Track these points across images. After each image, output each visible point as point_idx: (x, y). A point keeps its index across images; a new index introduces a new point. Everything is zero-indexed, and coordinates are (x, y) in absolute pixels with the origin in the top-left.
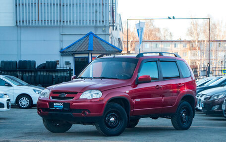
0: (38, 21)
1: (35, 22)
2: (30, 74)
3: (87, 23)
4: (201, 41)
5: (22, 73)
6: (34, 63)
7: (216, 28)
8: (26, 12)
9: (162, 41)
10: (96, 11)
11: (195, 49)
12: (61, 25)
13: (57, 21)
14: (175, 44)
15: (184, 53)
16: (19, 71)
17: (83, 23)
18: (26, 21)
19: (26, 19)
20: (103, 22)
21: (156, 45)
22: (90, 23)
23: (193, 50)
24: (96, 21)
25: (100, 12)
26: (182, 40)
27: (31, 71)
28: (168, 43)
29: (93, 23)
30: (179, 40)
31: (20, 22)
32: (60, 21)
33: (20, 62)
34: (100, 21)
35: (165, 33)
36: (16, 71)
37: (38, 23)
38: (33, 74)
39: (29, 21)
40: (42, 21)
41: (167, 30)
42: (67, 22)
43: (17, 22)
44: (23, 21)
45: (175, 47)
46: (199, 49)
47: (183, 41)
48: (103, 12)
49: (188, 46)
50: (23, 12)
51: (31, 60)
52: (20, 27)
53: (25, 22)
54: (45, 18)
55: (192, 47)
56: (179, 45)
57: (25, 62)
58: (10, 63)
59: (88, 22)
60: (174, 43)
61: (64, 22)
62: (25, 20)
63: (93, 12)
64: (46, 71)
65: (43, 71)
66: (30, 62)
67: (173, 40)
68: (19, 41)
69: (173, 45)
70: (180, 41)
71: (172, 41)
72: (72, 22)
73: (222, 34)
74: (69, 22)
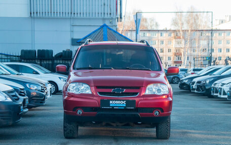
0: (51, 12)
1: (48, 14)
2: (48, 62)
3: (95, 15)
4: (186, 31)
5: (41, 61)
6: (52, 52)
7: (198, 19)
8: (40, 4)
9: (149, 31)
10: (104, 4)
11: (180, 38)
12: (72, 17)
13: (68, 13)
14: (161, 34)
15: (169, 41)
16: (38, 59)
17: (92, 15)
18: (40, 13)
19: (40, 10)
20: (110, 14)
21: (144, 33)
22: (98, 15)
23: (177, 38)
24: (104, 13)
25: (107, 5)
26: (168, 29)
27: (49, 60)
28: (155, 33)
29: (101, 15)
30: (165, 29)
31: (34, 13)
32: (71, 13)
33: (39, 51)
34: (107, 14)
35: (151, 23)
36: (35, 59)
37: (51, 14)
38: (50, 62)
39: (42, 13)
40: (54, 13)
41: (153, 20)
42: (77, 14)
43: (31, 14)
44: (37, 13)
45: (161, 35)
46: (184, 38)
47: (169, 31)
48: (110, 5)
49: (172, 35)
50: (37, 4)
51: (49, 49)
52: (34, 18)
53: (38, 13)
54: (57, 10)
55: (177, 36)
56: (165, 34)
57: (43, 51)
58: (30, 52)
59: (97, 14)
60: (160, 32)
61: (74, 14)
62: (38, 11)
63: (102, 5)
64: (63, 60)
65: (60, 60)
66: (48, 51)
67: (159, 29)
68: (33, 31)
69: (160, 34)
70: (166, 31)
71: (158, 31)
72: (82, 14)
73: (203, 24)
74: (79, 14)
